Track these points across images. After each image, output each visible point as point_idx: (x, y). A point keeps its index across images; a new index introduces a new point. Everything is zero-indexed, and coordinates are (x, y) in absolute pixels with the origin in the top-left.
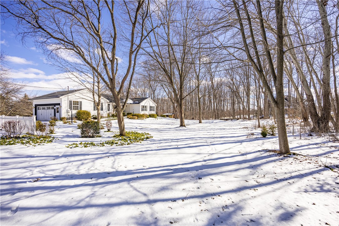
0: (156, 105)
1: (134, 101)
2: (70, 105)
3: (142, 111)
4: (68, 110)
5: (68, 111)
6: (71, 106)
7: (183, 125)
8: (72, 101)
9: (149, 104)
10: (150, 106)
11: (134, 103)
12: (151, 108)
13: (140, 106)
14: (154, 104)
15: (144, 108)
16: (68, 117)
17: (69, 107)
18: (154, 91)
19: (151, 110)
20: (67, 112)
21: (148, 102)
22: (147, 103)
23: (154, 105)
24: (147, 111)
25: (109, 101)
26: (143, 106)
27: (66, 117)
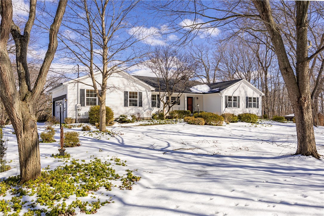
0: (263, 94)
1: (212, 88)
2: (81, 97)
3: (226, 107)
4: (78, 105)
5: (78, 107)
6: (82, 99)
7: (309, 149)
8: (84, 90)
9: (246, 92)
10: (247, 98)
11: (211, 92)
12: (250, 102)
13: (221, 97)
14: (257, 92)
15: (232, 101)
16: (78, 118)
17: (79, 100)
18: (267, 68)
19: (248, 105)
20: (76, 110)
21: (241, 89)
22: (240, 91)
23: (256, 95)
24: (239, 107)
25: (153, 89)
26: (230, 97)
27: (75, 118)
